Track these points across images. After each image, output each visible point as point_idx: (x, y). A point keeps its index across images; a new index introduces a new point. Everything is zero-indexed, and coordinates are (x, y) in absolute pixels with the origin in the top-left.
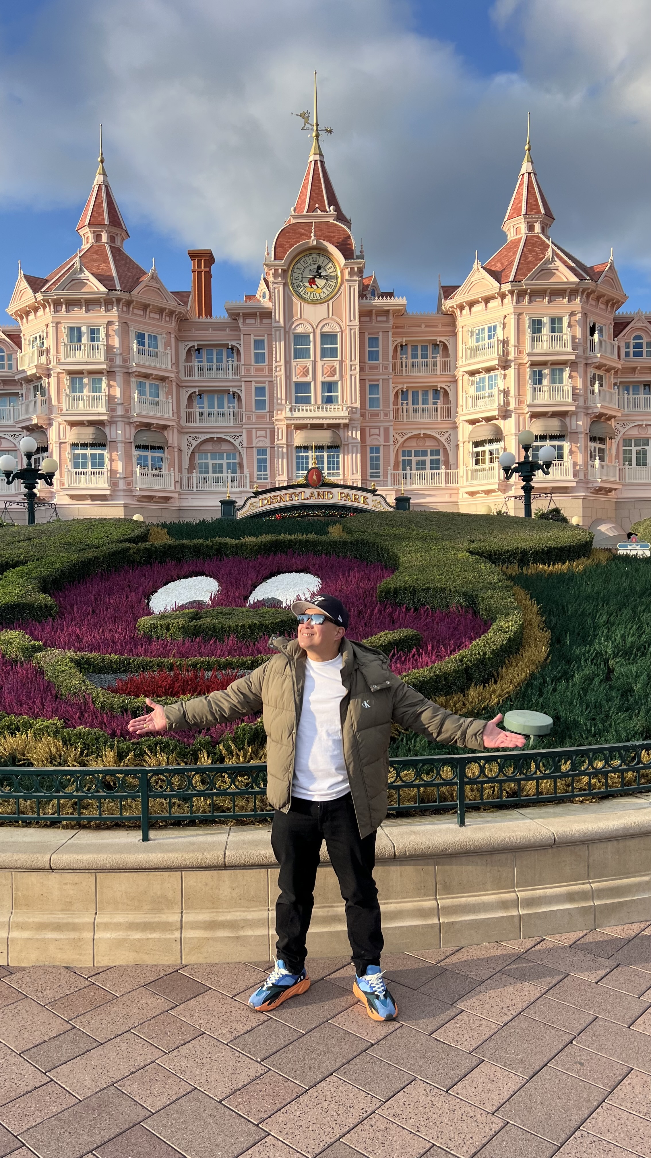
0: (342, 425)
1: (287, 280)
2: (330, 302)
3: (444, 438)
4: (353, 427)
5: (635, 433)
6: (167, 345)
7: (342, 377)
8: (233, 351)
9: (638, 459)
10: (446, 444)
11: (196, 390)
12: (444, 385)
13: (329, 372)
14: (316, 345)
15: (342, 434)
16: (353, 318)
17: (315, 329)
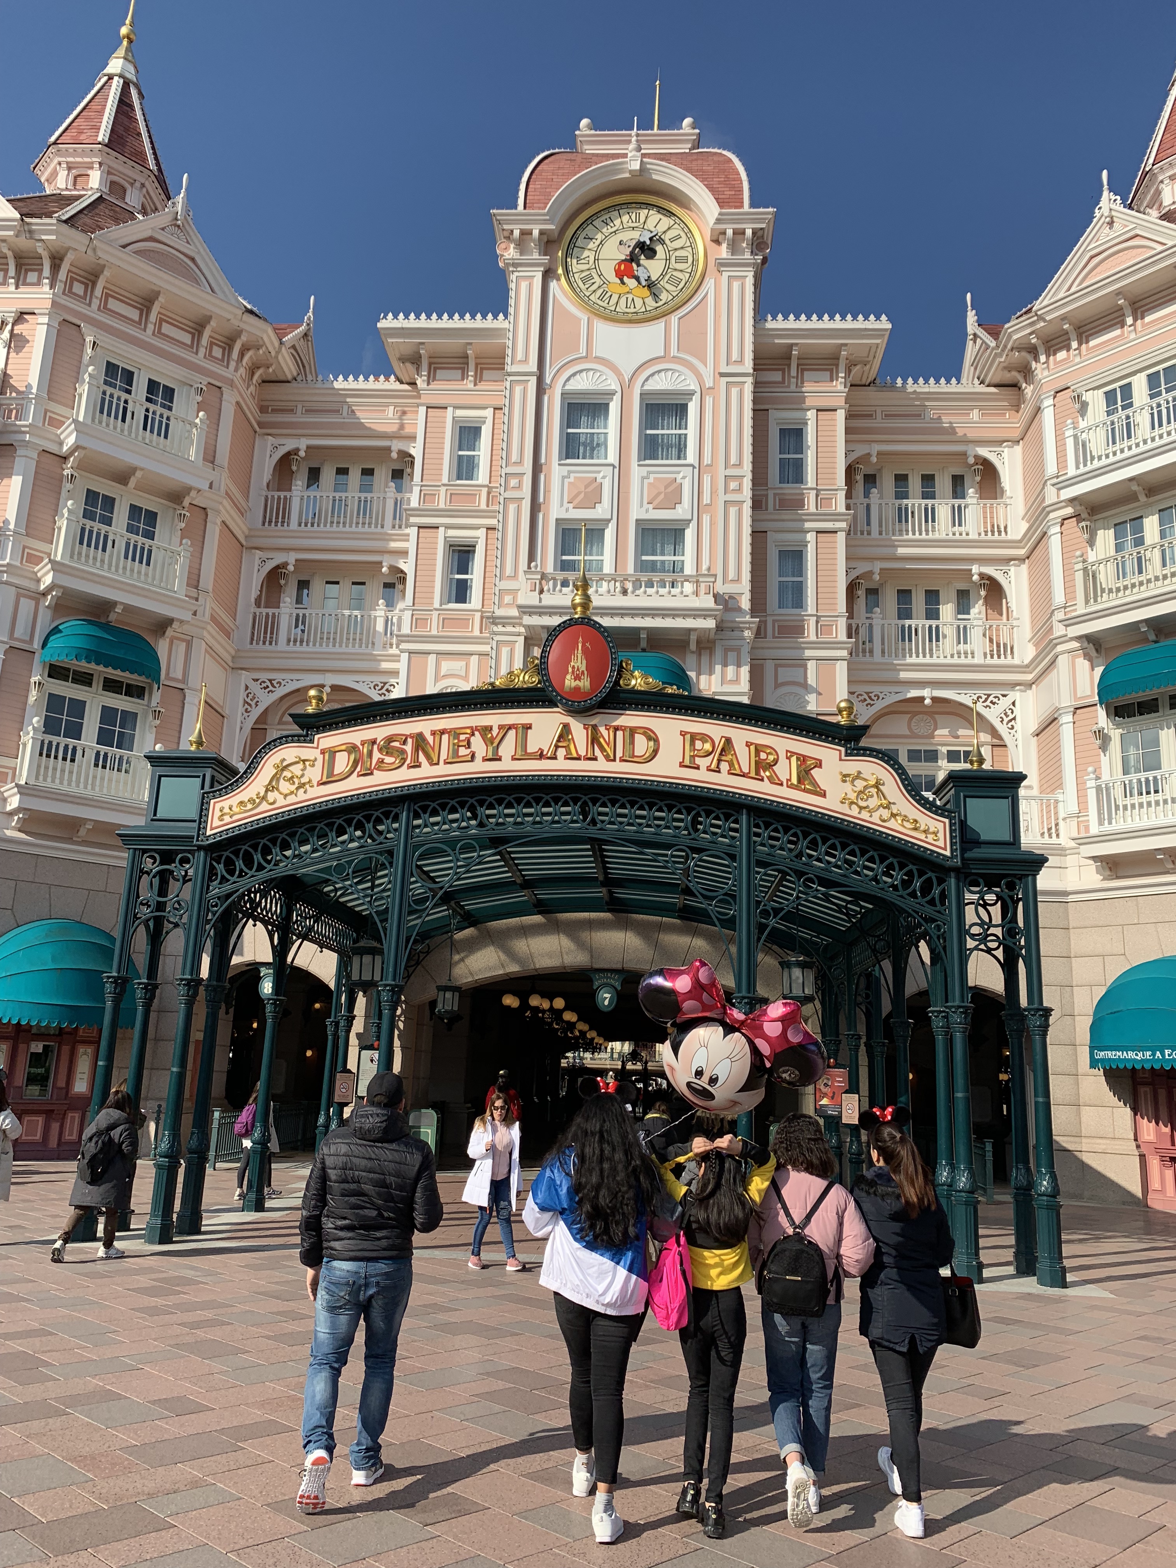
0: (693, 637)
1: (553, 260)
2: (674, 318)
3: (998, 709)
4: (727, 650)
6: (202, 412)
7: (700, 508)
10: (1002, 729)
11: (291, 558)
12: (990, 570)
13: (663, 498)
14: (627, 424)
15: (692, 666)
16: (737, 357)
17: (627, 384)
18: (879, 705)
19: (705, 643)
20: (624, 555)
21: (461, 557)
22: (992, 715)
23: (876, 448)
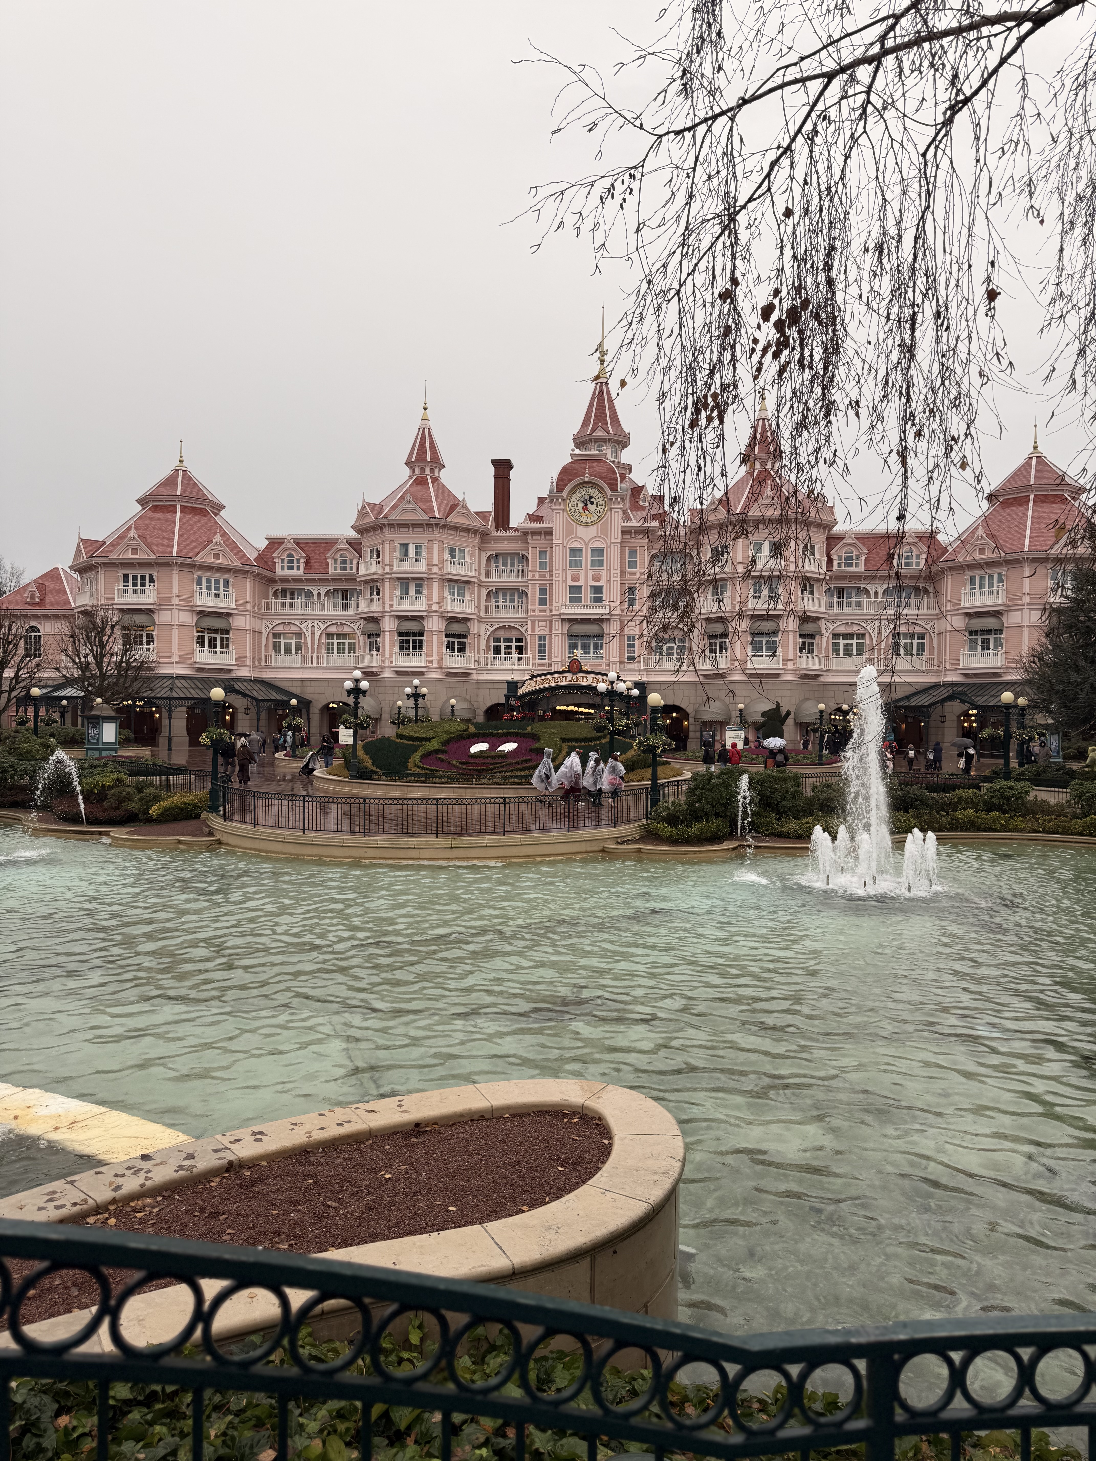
0: (604, 619)
1: (565, 507)
2: (599, 523)
4: (613, 621)
5: (842, 630)
6: (472, 556)
7: (607, 582)
8: (524, 558)
9: (845, 650)
11: (493, 588)
13: (597, 578)
14: (587, 557)
15: (605, 626)
16: (616, 537)
17: (587, 545)
19: (608, 620)
20: (587, 595)
21: (543, 591)
23: (658, 552)
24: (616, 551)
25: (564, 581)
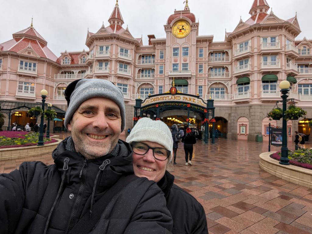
1: (171, 31)
2: (186, 37)
3: (226, 83)
4: (193, 79)
5: (304, 82)
6: (131, 53)
7: (189, 62)
8: (153, 56)
10: (227, 86)
11: (141, 68)
12: (226, 66)
13: (185, 60)
14: (181, 52)
15: (189, 81)
16: (194, 42)
17: (181, 46)
18: (212, 83)
19: (190, 78)
20: (180, 67)
21: (161, 67)
22: (226, 84)
23: (212, 51)
24: (194, 48)
25: (171, 62)
